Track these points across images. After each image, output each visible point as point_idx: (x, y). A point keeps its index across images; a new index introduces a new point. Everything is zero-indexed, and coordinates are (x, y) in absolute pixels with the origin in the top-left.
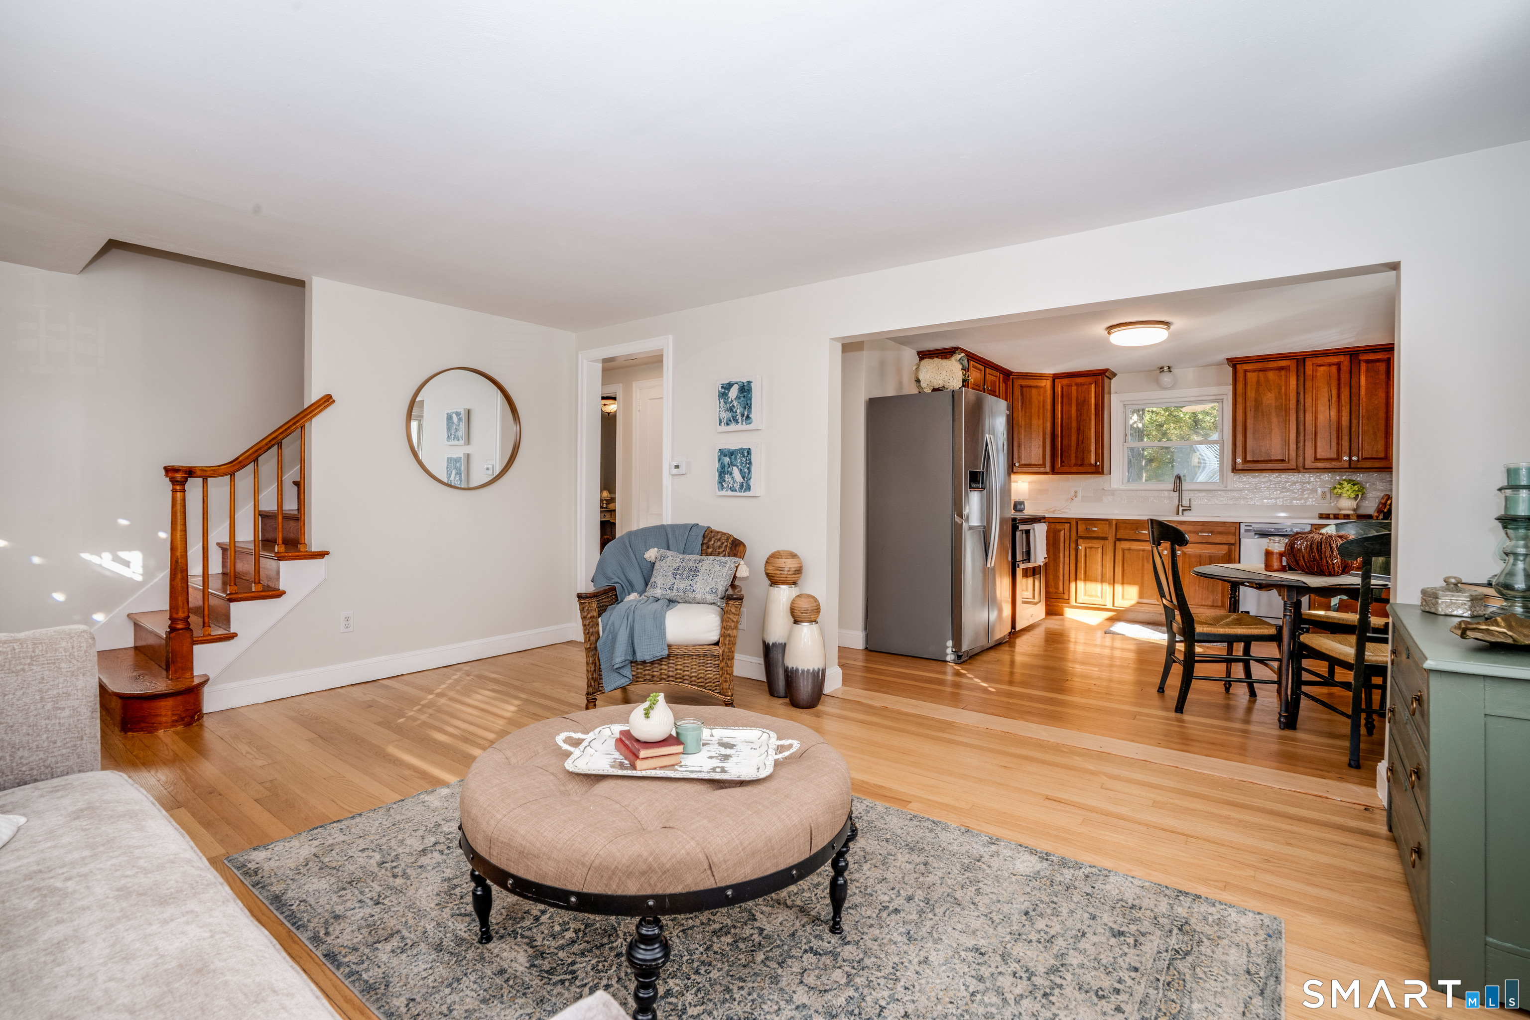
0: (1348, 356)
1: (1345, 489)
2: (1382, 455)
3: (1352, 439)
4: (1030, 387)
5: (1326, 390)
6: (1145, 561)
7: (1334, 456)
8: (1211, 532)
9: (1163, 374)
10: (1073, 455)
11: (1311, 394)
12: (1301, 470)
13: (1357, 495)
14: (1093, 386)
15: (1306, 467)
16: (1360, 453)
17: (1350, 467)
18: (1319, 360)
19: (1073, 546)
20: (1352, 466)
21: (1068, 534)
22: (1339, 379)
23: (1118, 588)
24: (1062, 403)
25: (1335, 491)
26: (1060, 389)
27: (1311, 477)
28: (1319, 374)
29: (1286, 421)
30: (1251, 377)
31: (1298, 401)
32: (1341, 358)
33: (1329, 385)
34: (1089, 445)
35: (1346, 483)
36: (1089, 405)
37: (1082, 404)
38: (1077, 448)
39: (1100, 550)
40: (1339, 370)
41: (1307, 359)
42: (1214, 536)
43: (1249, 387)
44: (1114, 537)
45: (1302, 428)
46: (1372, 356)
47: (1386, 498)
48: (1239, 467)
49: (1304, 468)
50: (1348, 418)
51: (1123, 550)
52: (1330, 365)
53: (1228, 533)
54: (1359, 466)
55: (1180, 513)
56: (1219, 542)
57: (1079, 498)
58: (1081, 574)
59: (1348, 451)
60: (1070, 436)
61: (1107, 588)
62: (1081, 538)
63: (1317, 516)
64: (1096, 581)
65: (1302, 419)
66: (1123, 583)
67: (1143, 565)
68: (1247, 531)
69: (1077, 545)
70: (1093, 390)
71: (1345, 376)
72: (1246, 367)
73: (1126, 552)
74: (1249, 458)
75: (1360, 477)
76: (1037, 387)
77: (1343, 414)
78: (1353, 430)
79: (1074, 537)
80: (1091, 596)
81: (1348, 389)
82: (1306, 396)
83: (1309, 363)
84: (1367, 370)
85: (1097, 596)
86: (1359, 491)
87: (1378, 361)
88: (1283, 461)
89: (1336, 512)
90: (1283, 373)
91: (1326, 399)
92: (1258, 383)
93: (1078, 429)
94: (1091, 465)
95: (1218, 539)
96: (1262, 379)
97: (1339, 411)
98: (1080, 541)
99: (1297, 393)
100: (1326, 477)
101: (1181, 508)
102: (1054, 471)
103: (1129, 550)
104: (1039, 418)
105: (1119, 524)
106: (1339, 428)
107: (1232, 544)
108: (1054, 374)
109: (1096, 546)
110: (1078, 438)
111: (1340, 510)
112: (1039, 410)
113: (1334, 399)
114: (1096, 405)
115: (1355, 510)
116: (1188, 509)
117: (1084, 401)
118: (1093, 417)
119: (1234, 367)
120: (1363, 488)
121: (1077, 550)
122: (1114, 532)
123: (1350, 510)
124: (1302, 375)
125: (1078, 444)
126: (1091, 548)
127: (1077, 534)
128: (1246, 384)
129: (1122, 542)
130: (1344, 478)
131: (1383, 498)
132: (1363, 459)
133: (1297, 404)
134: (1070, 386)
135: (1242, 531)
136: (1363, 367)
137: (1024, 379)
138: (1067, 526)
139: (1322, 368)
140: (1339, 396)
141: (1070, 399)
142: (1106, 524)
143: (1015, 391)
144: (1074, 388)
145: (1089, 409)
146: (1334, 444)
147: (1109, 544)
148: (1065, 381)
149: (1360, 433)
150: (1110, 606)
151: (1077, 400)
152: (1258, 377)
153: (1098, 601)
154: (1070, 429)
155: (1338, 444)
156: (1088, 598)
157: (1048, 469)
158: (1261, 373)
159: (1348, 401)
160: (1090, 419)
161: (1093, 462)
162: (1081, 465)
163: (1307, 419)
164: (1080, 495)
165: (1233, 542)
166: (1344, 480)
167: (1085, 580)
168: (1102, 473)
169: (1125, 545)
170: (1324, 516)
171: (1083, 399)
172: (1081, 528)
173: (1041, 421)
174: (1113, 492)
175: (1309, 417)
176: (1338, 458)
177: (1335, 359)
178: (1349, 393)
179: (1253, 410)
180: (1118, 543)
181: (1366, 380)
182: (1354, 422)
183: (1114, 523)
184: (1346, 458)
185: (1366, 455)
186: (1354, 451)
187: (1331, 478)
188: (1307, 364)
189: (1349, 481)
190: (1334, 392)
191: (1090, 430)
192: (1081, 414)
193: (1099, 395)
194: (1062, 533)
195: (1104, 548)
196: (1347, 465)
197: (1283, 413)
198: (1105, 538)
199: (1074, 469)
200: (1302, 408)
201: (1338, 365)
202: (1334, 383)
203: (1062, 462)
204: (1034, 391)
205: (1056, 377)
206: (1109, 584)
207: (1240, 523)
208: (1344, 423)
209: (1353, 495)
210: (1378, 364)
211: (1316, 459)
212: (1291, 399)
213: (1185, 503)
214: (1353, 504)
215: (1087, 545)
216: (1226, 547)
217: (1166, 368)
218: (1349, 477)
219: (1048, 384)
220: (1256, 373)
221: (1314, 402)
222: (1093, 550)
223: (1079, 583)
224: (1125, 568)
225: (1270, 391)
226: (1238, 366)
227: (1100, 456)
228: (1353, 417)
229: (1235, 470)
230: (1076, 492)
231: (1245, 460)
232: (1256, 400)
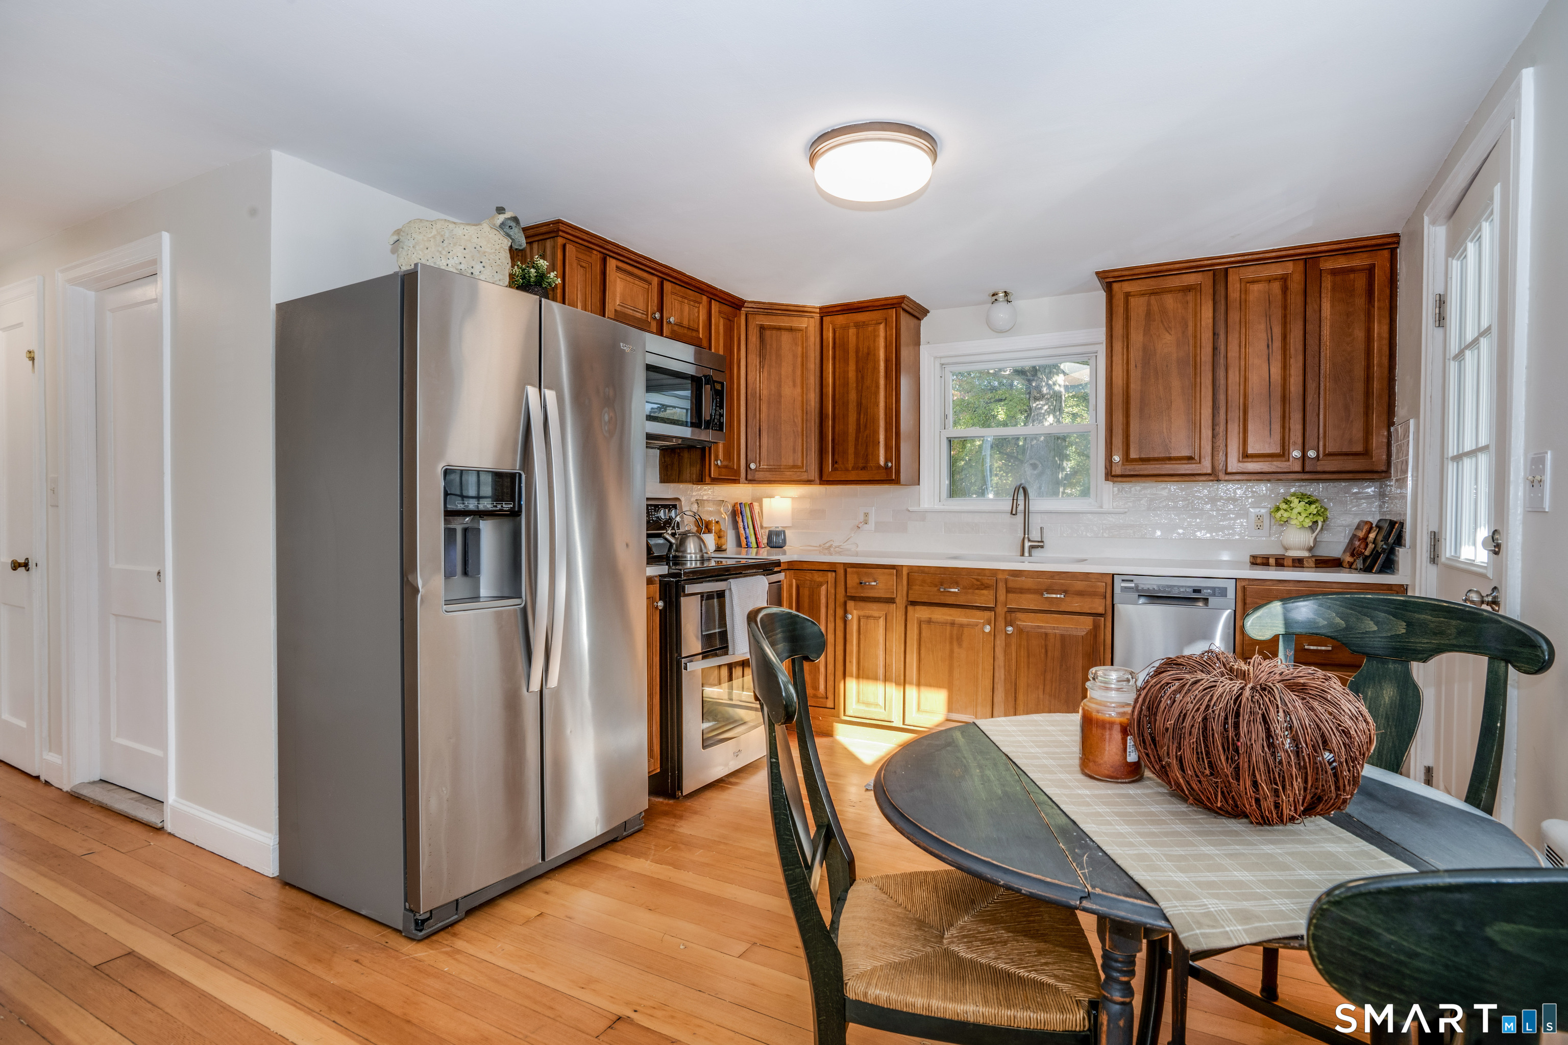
0: (1302, 263)
1: (1295, 511)
2: (1359, 448)
3: (1308, 419)
4: (779, 329)
5: (1263, 326)
6: (955, 644)
7: (1276, 449)
8: (1065, 592)
9: (996, 305)
10: (851, 450)
11: (1237, 335)
12: (1222, 476)
13: (1316, 522)
14: (882, 326)
15: (1229, 470)
16: (1321, 444)
17: (1303, 471)
18: (1250, 273)
19: (840, 612)
20: (1307, 469)
21: (833, 591)
22: (1285, 307)
23: (911, 691)
24: (834, 358)
25: (1278, 515)
26: (831, 335)
27: (1237, 490)
28: (1252, 297)
29: (1195, 386)
30: (1138, 305)
31: (1215, 349)
32: (1288, 268)
33: (1268, 317)
34: (876, 432)
35: (1296, 501)
36: (876, 362)
37: (865, 359)
38: (857, 439)
39: (882, 622)
40: (1285, 290)
41: (1230, 271)
42: (1068, 599)
43: (1133, 323)
44: (905, 598)
45: (1222, 397)
46: (1342, 263)
47: (1366, 528)
48: (1117, 470)
49: (1227, 473)
50: (1301, 378)
51: (920, 623)
52: (1269, 280)
53: (1093, 594)
54: (1319, 469)
55: (1026, 554)
56: (1078, 610)
57: (871, 525)
58: (853, 667)
59: (1300, 441)
60: (845, 416)
61: (893, 691)
62: (853, 598)
63: (1248, 559)
64: (875, 678)
65: (1222, 381)
66: (919, 685)
67: (952, 651)
68: (1125, 589)
69: (846, 612)
70: (882, 334)
71: (1296, 300)
72: (1128, 287)
73: (923, 626)
74: (1133, 455)
75: (1316, 489)
76: (791, 329)
77: (1292, 372)
78: (1309, 400)
79: (841, 597)
80: (868, 704)
81: (1300, 324)
82: (1230, 339)
83: (1233, 278)
84: (1334, 289)
85: (877, 705)
86: (1318, 514)
87: (1352, 270)
88: (1190, 459)
89: (1278, 551)
90: (1190, 297)
91: (1263, 345)
92: (1149, 314)
93: (859, 405)
94: (879, 467)
95: (1076, 604)
96: (1155, 308)
97: (1285, 367)
98: (851, 604)
99: (1214, 334)
100: (1263, 488)
101: (1027, 544)
102: (823, 480)
103: (929, 621)
104: (794, 385)
105: (915, 575)
106: (1285, 399)
107: (1100, 615)
108: (821, 308)
109: (876, 614)
110: (858, 420)
111: (1286, 549)
112: (794, 371)
113: (1277, 344)
114: (887, 361)
115: (1310, 549)
116: (1039, 545)
117: (868, 354)
118: (882, 382)
119: (1109, 288)
120: (1326, 509)
121: (845, 622)
122: (905, 589)
123: (1303, 549)
124: (1223, 302)
125: (858, 430)
126: (868, 617)
127: (846, 592)
128: (1127, 319)
129: (918, 608)
130: (1293, 490)
131: (1358, 527)
132: (1326, 455)
133: (1214, 355)
134: (846, 328)
135: (1117, 590)
136: (1327, 282)
137: (768, 314)
138: (831, 576)
139: (1255, 287)
140: (1284, 337)
141: (846, 351)
142: (892, 574)
143: (750, 337)
144: (852, 331)
145: (876, 369)
146: (1277, 427)
147: (896, 611)
148: (840, 319)
149: (1322, 406)
150: (898, 723)
151: (857, 351)
152: (1149, 304)
153: (878, 713)
154: (846, 404)
155: (1283, 427)
156: (862, 707)
157: (814, 473)
158: (1153, 297)
159: (1301, 348)
160: (878, 387)
161: (882, 463)
162: (864, 468)
163: (1230, 381)
164: (872, 519)
165: (1101, 610)
166: (1293, 495)
167: (858, 677)
168: (896, 481)
169: (922, 613)
170: (1259, 561)
171: (866, 350)
172: (852, 580)
173: (799, 390)
174: (923, 515)
175: (1234, 376)
176: (1283, 455)
177: (1277, 270)
178: (1302, 333)
179: (1139, 366)
180: (910, 608)
181: (1332, 306)
182: (1311, 386)
183: (905, 572)
184: (1296, 454)
185: (1330, 449)
186: (1311, 441)
187: (1272, 491)
188: (1230, 279)
189: (1301, 497)
190: (1277, 331)
191: (878, 406)
192: (863, 377)
193: (891, 343)
194: (823, 589)
195: (889, 618)
196: (1297, 467)
197: (1191, 370)
198: (891, 601)
199: (852, 476)
200: (1222, 361)
201: (1284, 279)
202: (1277, 313)
203: (834, 462)
204: (786, 337)
205: (826, 312)
206: (897, 684)
207: (1113, 575)
208: (1292, 389)
209: (1308, 523)
210: (1352, 276)
211: (1246, 456)
212: (1203, 344)
213: (1035, 535)
214: (1307, 538)
215: (862, 613)
216: (1089, 620)
217: (1001, 295)
218: (1302, 490)
219: (810, 325)
220: (1146, 298)
221: (1243, 350)
222: (872, 621)
223: (848, 680)
224: (923, 655)
225: (1168, 330)
226: (1116, 286)
227: (894, 451)
228: (1309, 376)
229: (1110, 475)
230: (866, 515)
231: (1127, 458)
232: (1145, 349)
